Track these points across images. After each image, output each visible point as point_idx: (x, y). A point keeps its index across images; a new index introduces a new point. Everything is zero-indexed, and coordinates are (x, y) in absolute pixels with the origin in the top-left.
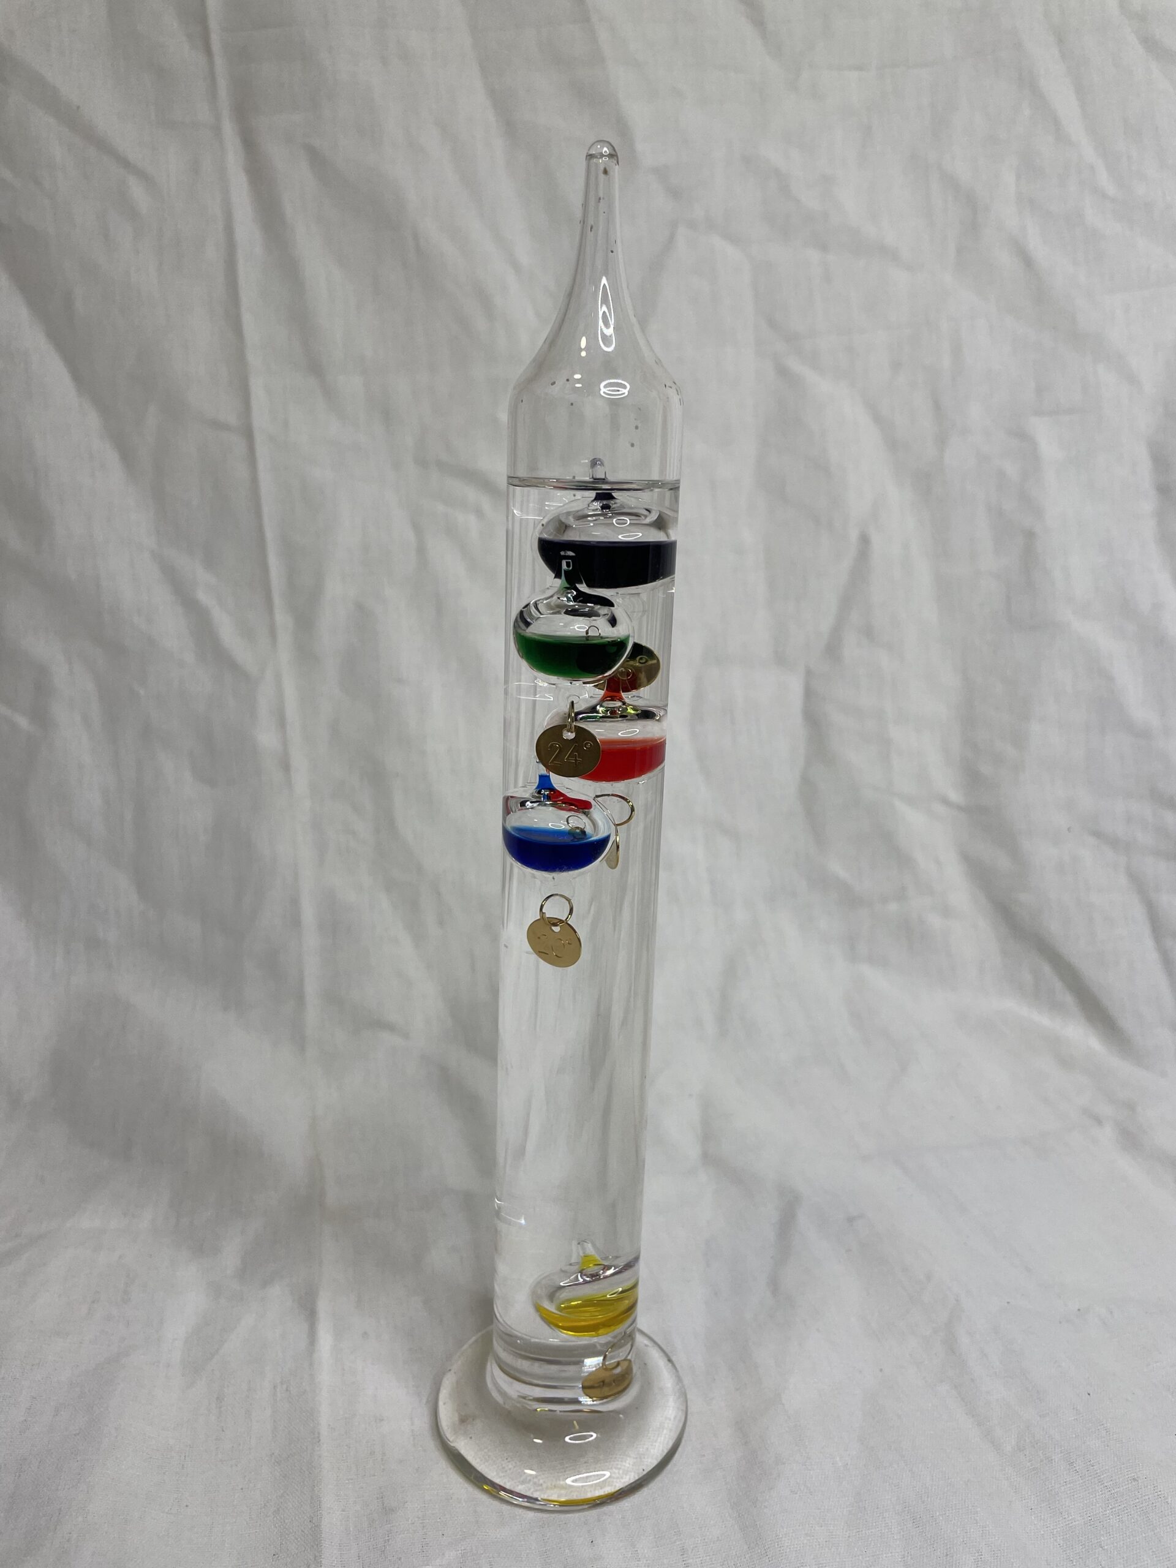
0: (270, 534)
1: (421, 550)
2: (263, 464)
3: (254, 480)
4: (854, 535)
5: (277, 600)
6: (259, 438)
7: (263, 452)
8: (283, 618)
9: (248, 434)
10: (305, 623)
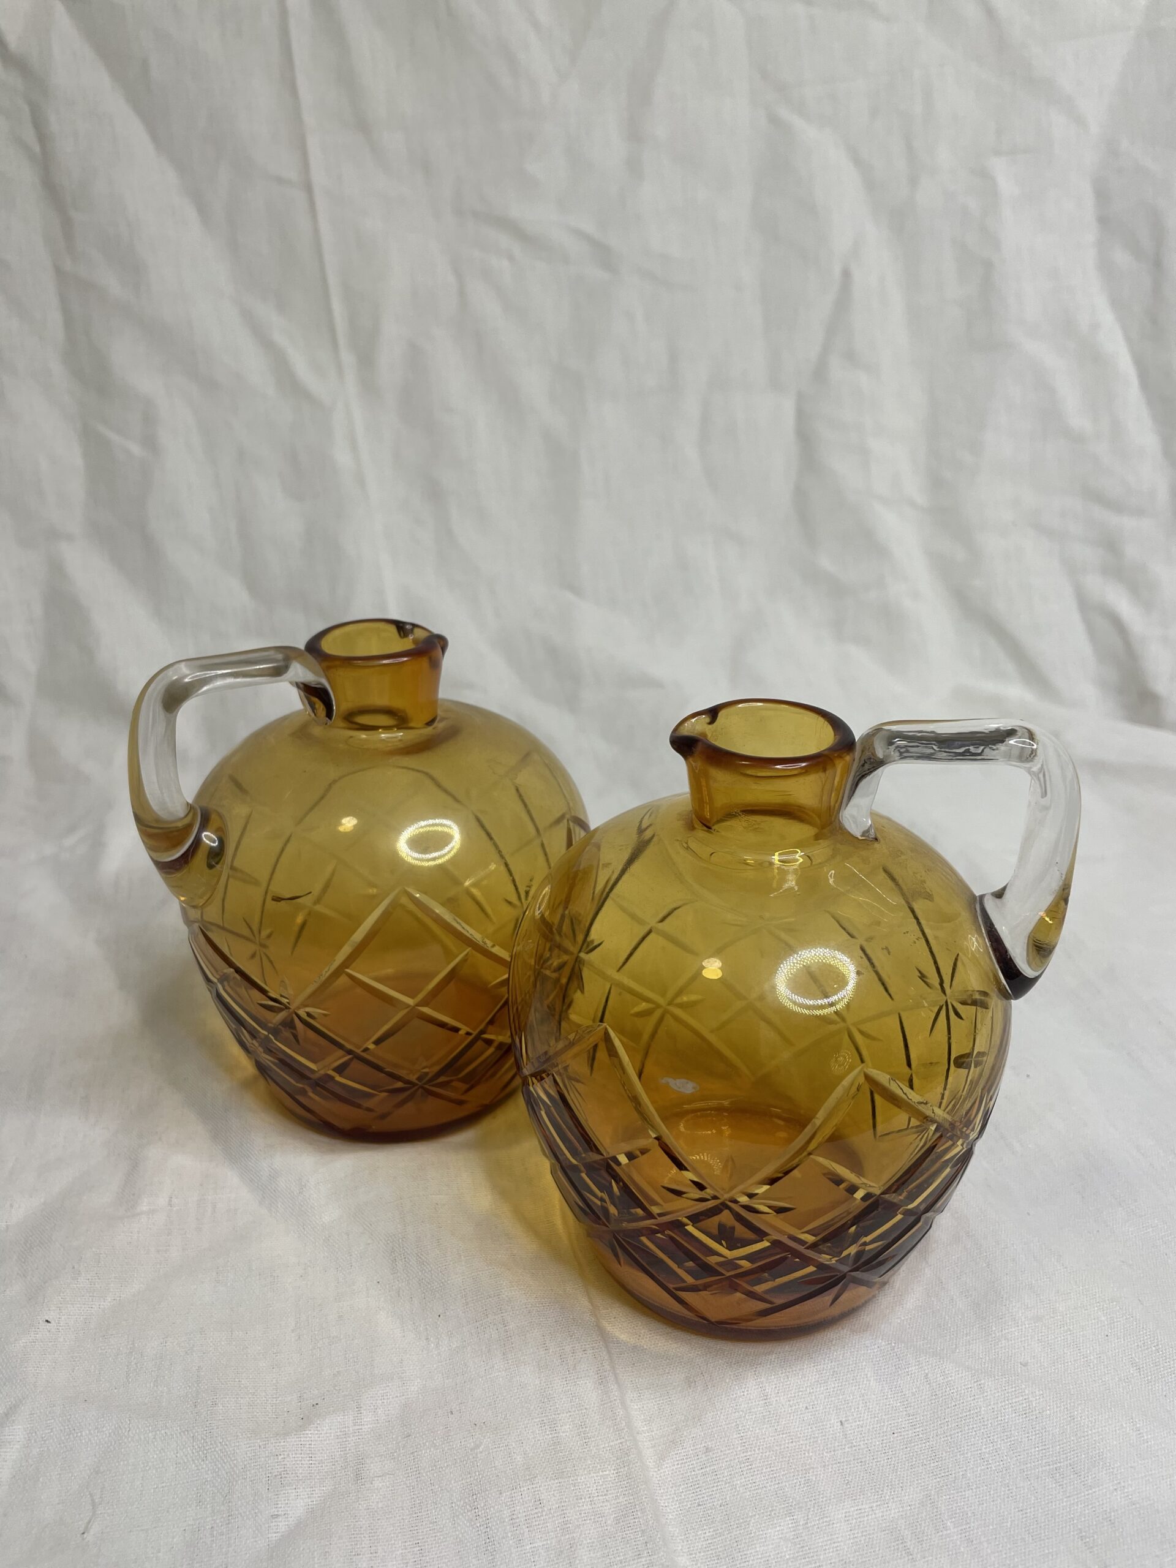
0: (333, 280)
1: (462, 293)
3: (316, 231)
4: (837, 270)
5: (342, 341)
6: (318, 191)
7: (321, 203)
8: (348, 358)
9: (308, 187)
10: (366, 360)
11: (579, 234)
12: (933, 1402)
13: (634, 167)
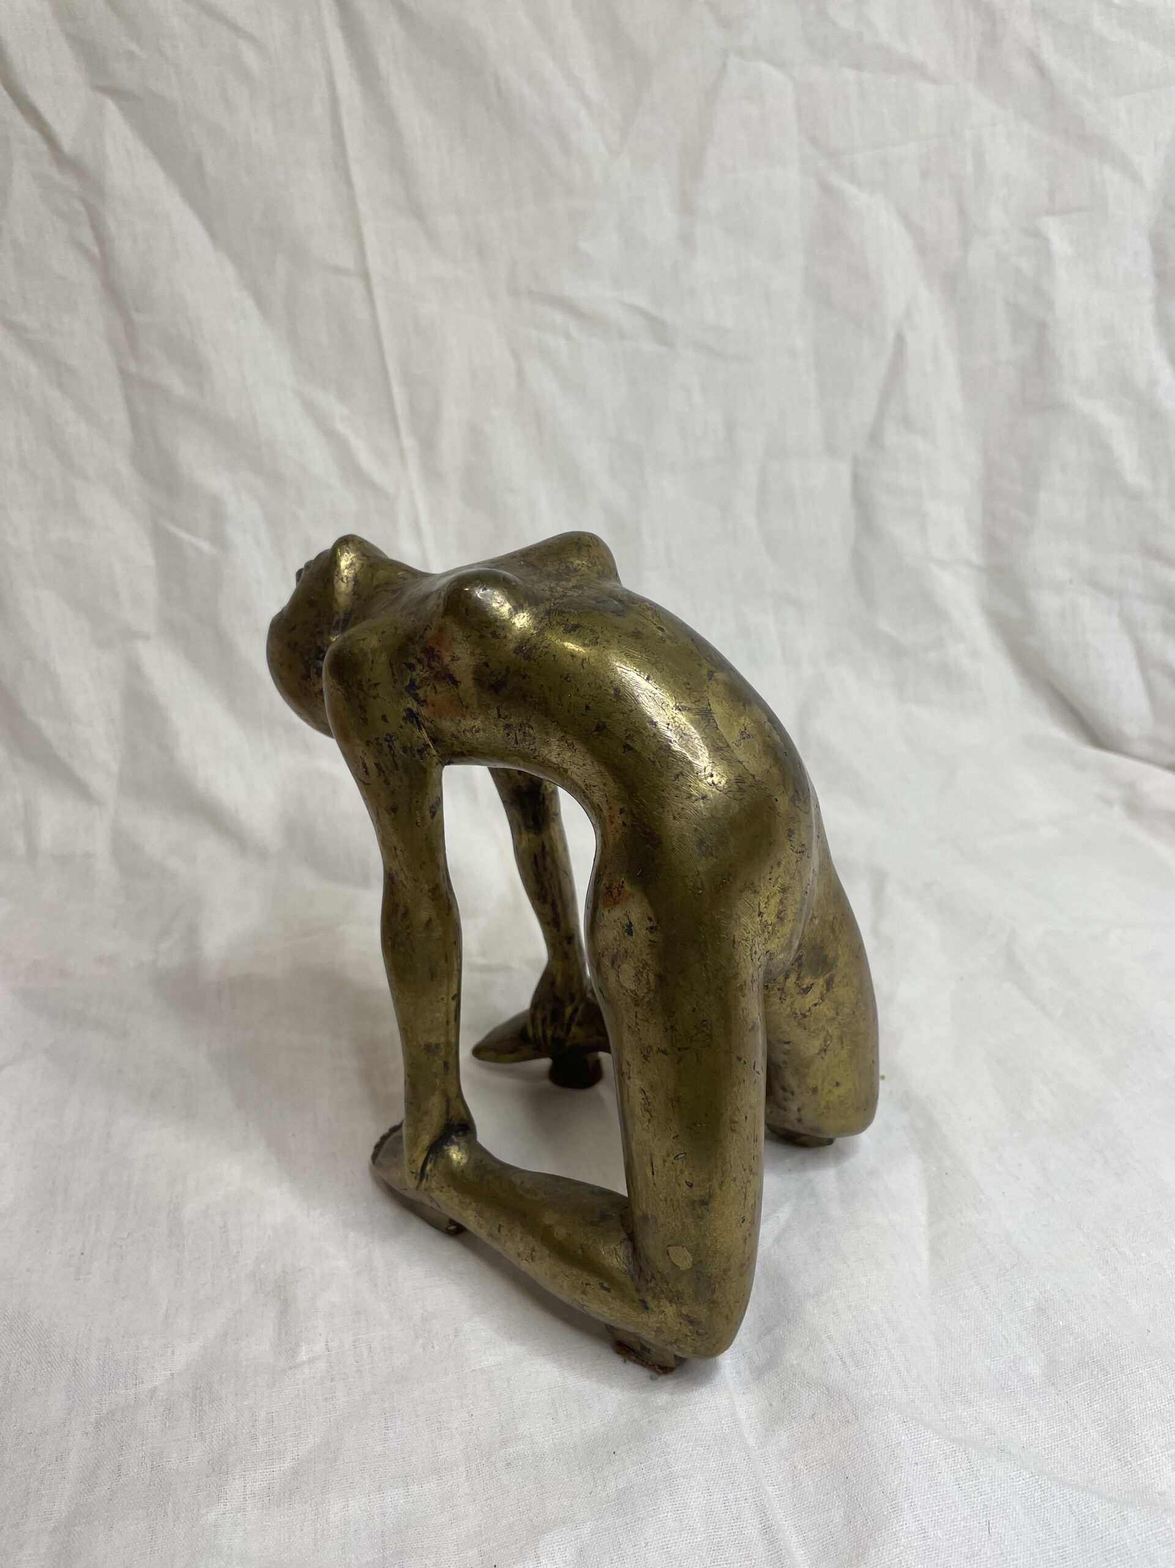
0: (392, 366)
1: (520, 373)
2: (379, 303)
3: (375, 321)
4: (891, 335)
5: (403, 425)
6: (375, 280)
7: (378, 291)
8: (409, 442)
9: (365, 276)
10: (428, 445)
11: (634, 309)
12: (1080, 1534)
13: (687, 241)
